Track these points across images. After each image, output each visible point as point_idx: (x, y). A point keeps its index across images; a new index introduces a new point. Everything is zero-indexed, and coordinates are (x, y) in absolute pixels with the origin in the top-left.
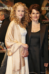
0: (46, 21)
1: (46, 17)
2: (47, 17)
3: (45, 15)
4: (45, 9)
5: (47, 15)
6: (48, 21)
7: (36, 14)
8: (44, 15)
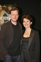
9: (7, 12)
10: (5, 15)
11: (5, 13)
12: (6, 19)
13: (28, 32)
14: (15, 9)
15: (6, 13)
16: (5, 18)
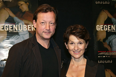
0: (107, 54)
1: (106, 46)
2: (109, 45)
3: (105, 40)
4: (103, 29)
5: (107, 42)
6: (111, 54)
7: (76, 44)
8: (102, 41)
9: (14, 13)
10: (10, 20)
11: (10, 16)
12: (12, 29)
13: (78, 66)
14: (47, 9)
15: (12, 15)
16: (10, 28)
